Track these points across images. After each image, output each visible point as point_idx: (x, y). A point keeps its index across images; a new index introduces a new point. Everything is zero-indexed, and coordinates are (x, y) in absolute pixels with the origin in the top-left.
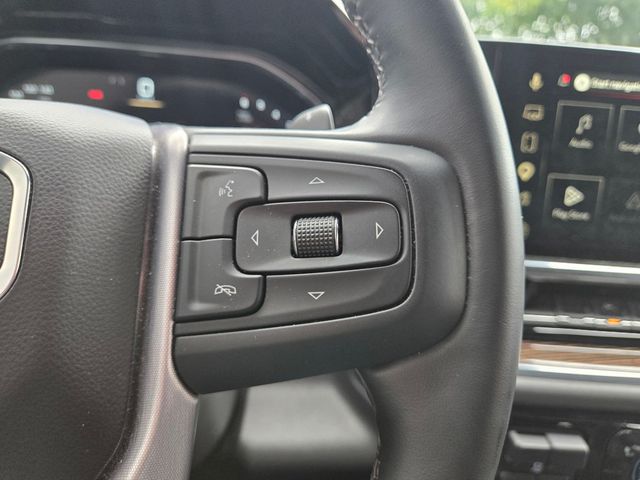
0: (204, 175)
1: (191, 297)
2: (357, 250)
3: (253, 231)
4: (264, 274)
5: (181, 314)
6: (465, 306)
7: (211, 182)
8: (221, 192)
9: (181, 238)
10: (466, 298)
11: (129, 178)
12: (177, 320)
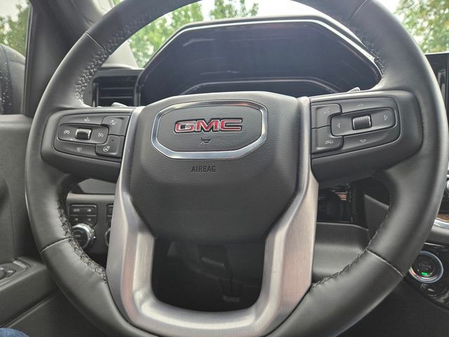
0: (318, 108)
1: (317, 146)
2: (378, 125)
3: (337, 123)
4: (343, 136)
5: (313, 151)
6: (422, 141)
7: (320, 110)
8: (325, 113)
9: (311, 129)
10: (423, 139)
11: (293, 110)
12: (311, 153)
